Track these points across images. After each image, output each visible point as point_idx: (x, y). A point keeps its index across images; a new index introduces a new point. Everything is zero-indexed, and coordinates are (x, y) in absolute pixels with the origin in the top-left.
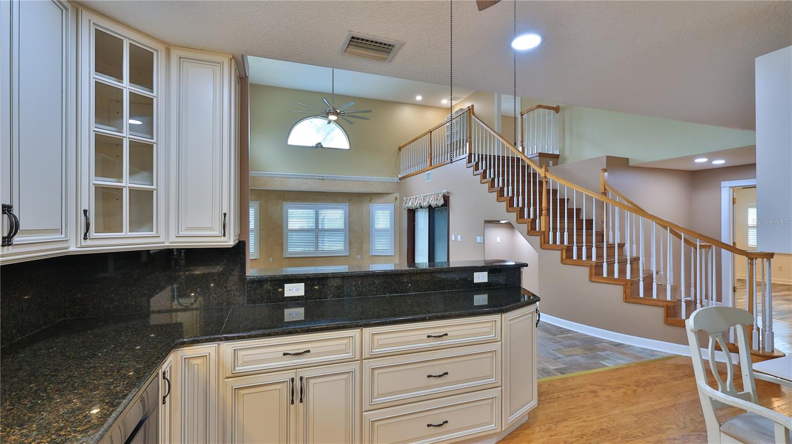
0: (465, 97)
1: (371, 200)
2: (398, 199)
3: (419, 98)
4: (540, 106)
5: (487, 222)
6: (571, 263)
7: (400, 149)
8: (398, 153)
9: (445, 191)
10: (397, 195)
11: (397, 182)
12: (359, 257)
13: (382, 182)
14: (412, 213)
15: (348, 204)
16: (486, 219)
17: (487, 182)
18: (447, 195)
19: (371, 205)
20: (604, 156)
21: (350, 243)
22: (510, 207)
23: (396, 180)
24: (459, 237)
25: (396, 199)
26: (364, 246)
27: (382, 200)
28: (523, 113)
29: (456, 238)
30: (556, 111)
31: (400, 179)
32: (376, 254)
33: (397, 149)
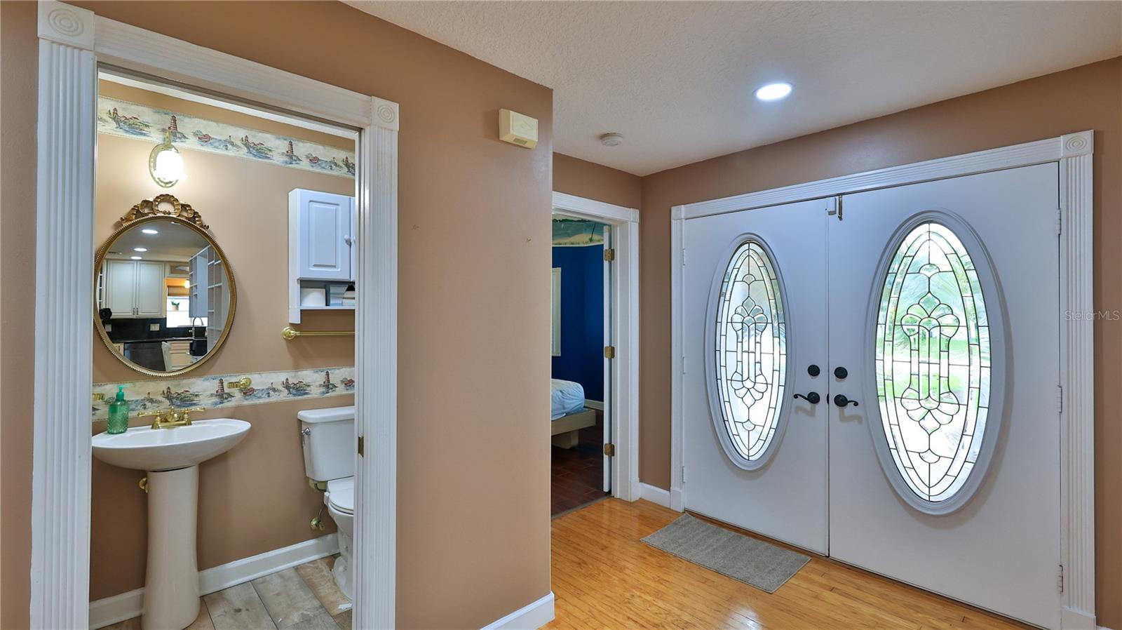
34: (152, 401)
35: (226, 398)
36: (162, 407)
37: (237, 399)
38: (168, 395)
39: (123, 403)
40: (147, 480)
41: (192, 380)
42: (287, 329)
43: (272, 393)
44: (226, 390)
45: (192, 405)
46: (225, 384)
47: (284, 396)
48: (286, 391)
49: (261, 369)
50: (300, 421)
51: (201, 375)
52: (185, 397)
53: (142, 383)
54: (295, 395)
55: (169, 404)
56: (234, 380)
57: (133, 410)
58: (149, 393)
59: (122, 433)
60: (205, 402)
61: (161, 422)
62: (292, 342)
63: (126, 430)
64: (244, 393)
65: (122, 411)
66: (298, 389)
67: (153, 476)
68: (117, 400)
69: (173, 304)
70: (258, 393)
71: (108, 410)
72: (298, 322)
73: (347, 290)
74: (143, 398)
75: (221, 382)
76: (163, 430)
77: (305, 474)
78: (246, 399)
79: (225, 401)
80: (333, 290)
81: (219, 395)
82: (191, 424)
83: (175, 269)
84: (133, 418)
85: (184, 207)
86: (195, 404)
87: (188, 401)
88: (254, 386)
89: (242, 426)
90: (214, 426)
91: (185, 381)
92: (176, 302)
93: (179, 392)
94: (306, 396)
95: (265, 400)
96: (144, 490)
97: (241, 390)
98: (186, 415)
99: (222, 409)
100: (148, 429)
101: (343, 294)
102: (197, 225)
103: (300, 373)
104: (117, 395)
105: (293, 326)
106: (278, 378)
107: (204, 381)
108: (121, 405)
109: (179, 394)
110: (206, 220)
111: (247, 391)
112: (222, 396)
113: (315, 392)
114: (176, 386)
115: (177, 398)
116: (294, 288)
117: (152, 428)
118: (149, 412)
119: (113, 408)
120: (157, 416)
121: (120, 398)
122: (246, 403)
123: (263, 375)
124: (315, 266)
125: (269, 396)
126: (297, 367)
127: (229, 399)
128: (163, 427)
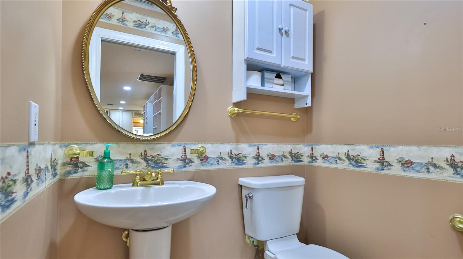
34: (132, 161)
35: (188, 163)
36: (140, 168)
37: (196, 165)
38: (145, 157)
39: (109, 160)
40: (128, 234)
41: (163, 145)
42: (230, 108)
43: (220, 161)
44: (188, 156)
45: (163, 167)
46: (188, 151)
47: (228, 165)
48: (230, 161)
49: (213, 140)
50: (241, 186)
51: (170, 141)
52: (158, 160)
53: (125, 144)
54: (236, 164)
55: (145, 165)
56: (194, 147)
57: (118, 168)
58: (130, 154)
59: (108, 189)
60: (173, 166)
61: (140, 180)
62: (235, 117)
63: (112, 186)
64: (201, 160)
65: (108, 167)
66: (238, 159)
67: (134, 234)
68: (105, 158)
69: (136, 131)
70: (211, 160)
71: (97, 167)
73: (276, 77)
74: (125, 158)
75: (185, 149)
76: (142, 188)
78: (203, 165)
79: (188, 165)
80: (267, 75)
81: (183, 160)
82: (163, 184)
83: (137, 114)
84: (118, 176)
86: (165, 167)
87: (160, 163)
88: (208, 154)
89: (210, 190)
90: (182, 187)
91: (158, 146)
92: (137, 130)
93: (154, 155)
94: (243, 166)
95: (215, 167)
96: (126, 242)
97: (199, 157)
98: (160, 176)
99: (185, 172)
100: (129, 186)
101: (273, 80)
103: (240, 146)
104: (105, 153)
106: (225, 149)
107: (172, 146)
108: (108, 162)
109: (153, 157)
111: (203, 158)
112: (185, 161)
113: (250, 162)
114: (151, 149)
115: (152, 160)
116: (242, 68)
117: (133, 186)
118: (130, 171)
119: (101, 165)
120: (137, 175)
121: (106, 155)
122: (202, 168)
123: (215, 145)
124: (258, 49)
125: (218, 164)
126: (238, 141)
127: (190, 164)
128: (141, 185)
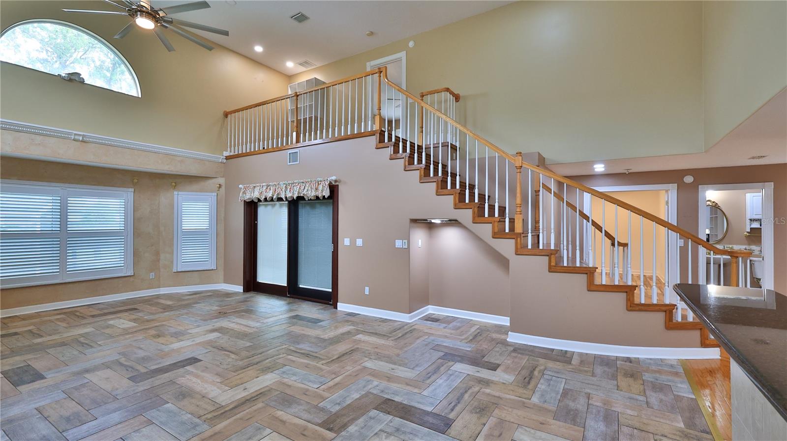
0: (318, 64)
1: (175, 186)
2: (223, 188)
3: (259, 49)
4: (447, 90)
5: (414, 221)
6: (561, 271)
7: (226, 115)
8: (224, 122)
9: (334, 178)
10: (222, 181)
11: (221, 163)
12: (152, 275)
13: (194, 159)
14: (252, 207)
15: (133, 190)
16: (411, 218)
17: (419, 169)
18: (334, 183)
19: (176, 193)
20: (536, 153)
21: (136, 254)
22: (459, 202)
23: (221, 158)
24: (359, 242)
25: (220, 186)
26: (162, 256)
27: (195, 186)
28: (424, 94)
29: (353, 242)
30: (456, 99)
31: (227, 158)
32: (183, 270)
33: (220, 114)
42: (746, 233)
49: (737, 244)
56: (728, 246)
62: (747, 237)
72: (749, 231)
77: (753, 276)
85: (713, 202)
102: (717, 206)
105: (748, 232)
106: (742, 247)
110: (719, 205)
116: (748, 222)
124: (755, 215)
126: (749, 244)
